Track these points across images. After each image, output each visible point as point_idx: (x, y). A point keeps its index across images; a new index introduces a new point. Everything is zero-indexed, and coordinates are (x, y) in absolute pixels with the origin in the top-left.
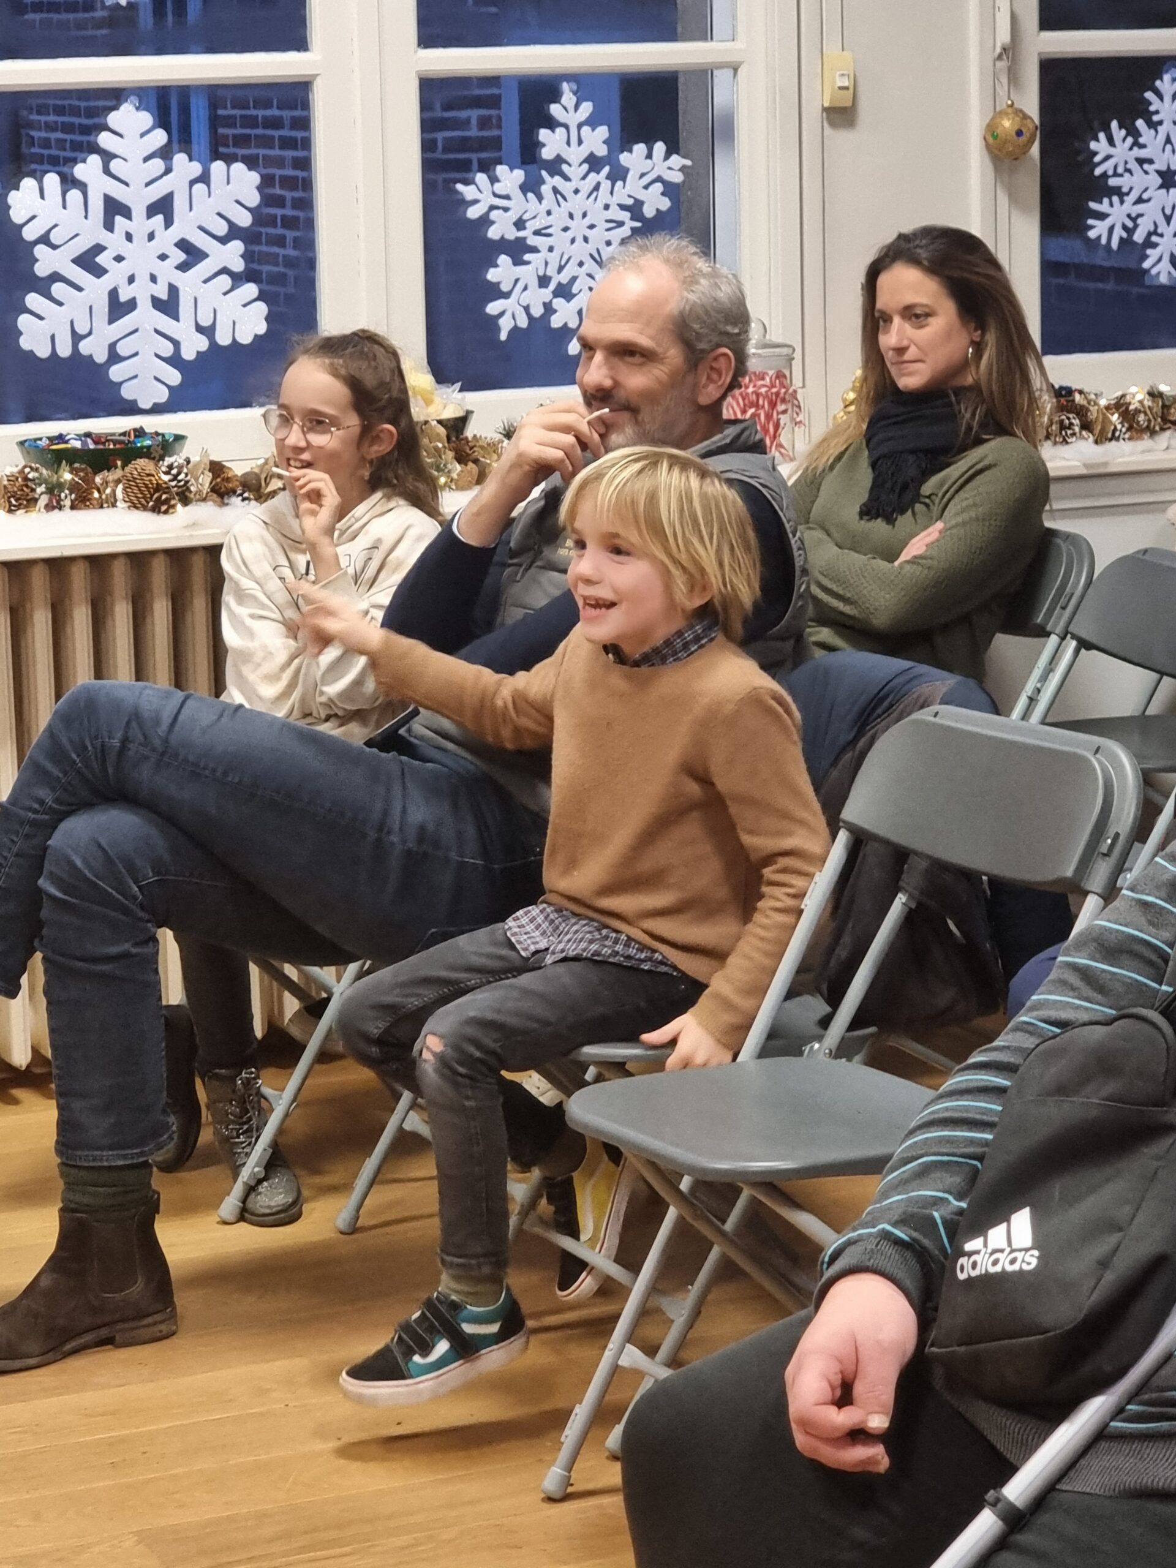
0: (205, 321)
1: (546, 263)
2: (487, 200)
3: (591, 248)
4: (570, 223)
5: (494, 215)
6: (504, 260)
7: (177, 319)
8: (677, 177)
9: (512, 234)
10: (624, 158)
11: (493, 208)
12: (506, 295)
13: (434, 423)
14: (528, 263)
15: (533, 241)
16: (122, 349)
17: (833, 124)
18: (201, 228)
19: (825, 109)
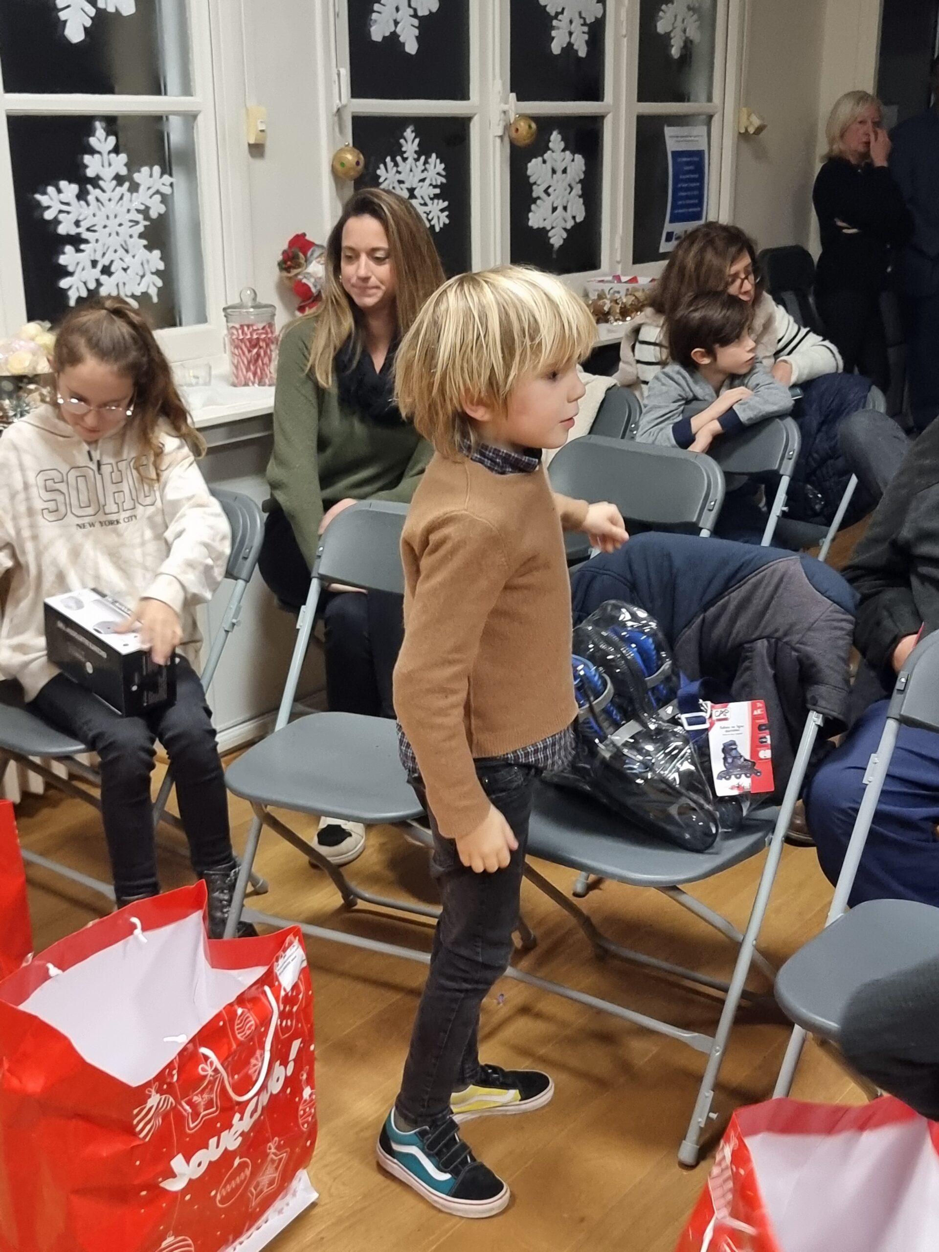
1: (95, 251)
2: (56, 207)
3: (120, 240)
4: (107, 223)
5: (61, 217)
6: (69, 249)
8: (168, 191)
9: (73, 231)
10: (137, 177)
11: (61, 212)
12: (72, 274)
14: (82, 251)
15: (86, 235)
17: (253, 156)
19: (250, 145)
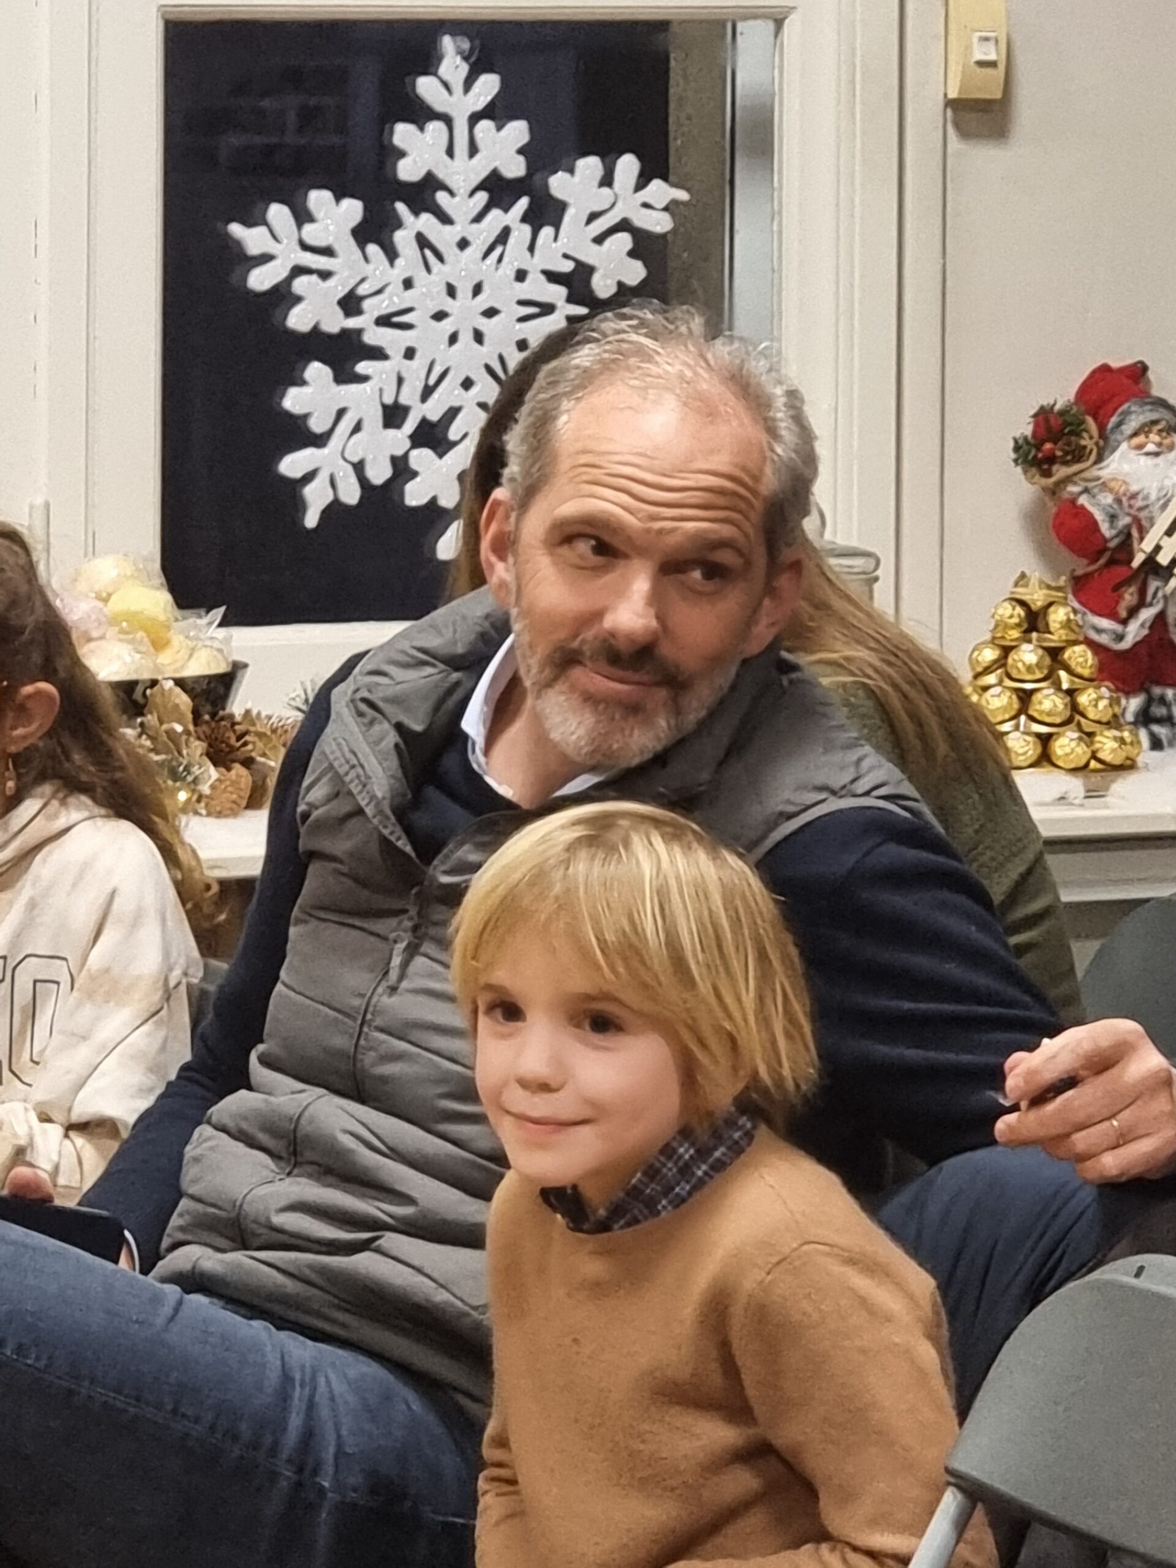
1: (400, 381)
2: (288, 256)
3: (487, 353)
4: (448, 305)
5: (300, 285)
6: (317, 371)
8: (659, 223)
9: (334, 322)
10: (559, 184)
11: (299, 271)
12: (319, 440)
13: (171, 683)
14: (364, 379)
15: (374, 336)
17: (964, 133)
19: (950, 103)
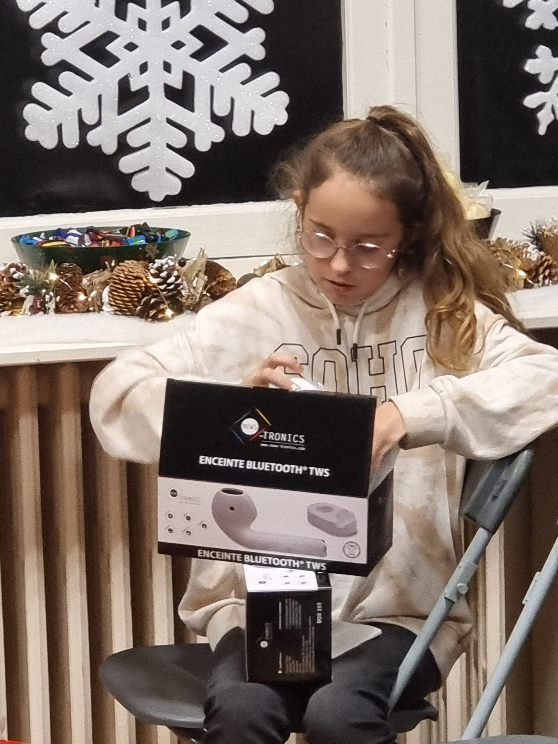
0: (222, 111)
6: (542, 51)
7: (192, 109)
12: (545, 88)
16: (133, 140)
18: (219, 15)
